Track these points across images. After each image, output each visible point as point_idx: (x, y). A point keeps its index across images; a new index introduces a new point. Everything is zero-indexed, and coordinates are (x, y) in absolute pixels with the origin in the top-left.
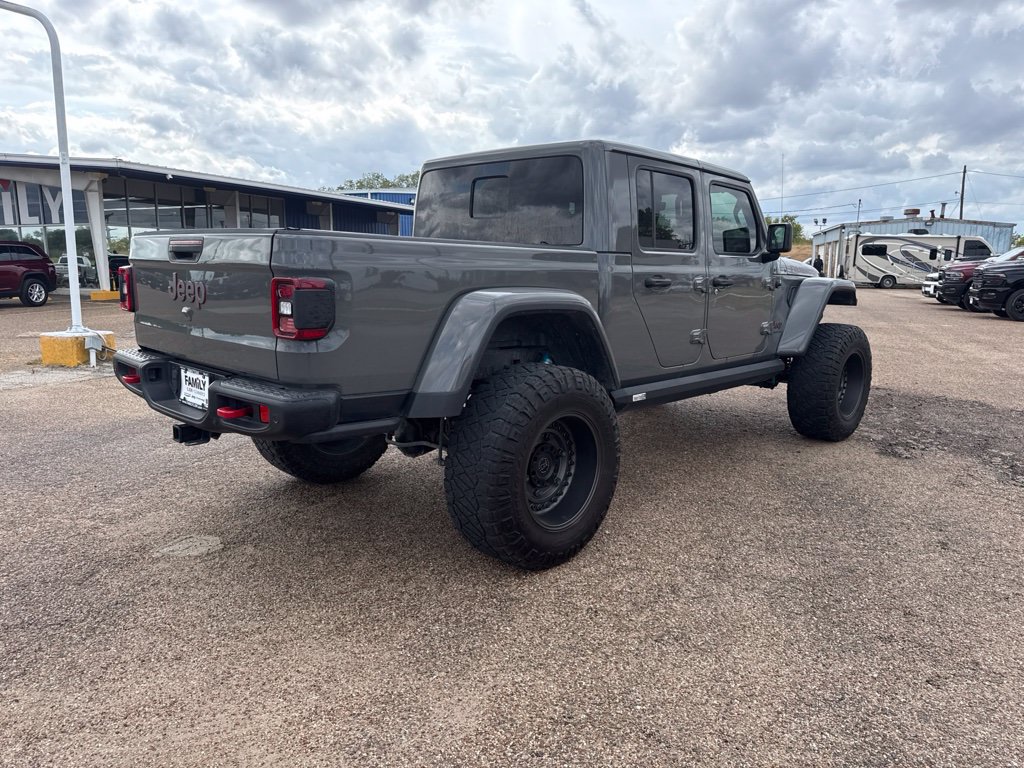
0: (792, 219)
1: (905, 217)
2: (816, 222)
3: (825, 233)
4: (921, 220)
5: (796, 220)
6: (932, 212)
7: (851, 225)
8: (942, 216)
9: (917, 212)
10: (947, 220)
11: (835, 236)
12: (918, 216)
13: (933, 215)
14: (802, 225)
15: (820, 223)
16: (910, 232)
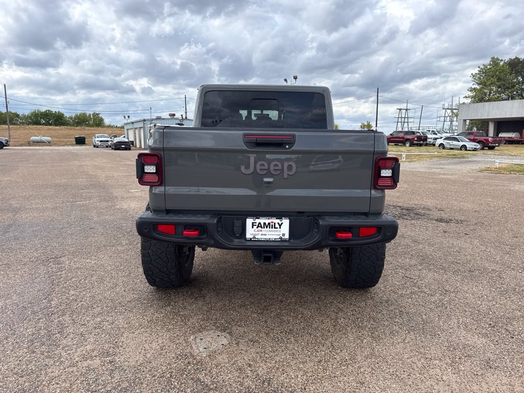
0: (98, 114)
1: (169, 117)
2: (125, 117)
3: (133, 123)
4: (177, 119)
5: (100, 115)
6: (182, 115)
7: (148, 120)
8: (186, 118)
9: (174, 115)
10: (188, 119)
11: (141, 125)
12: (175, 117)
13: (182, 117)
14: (103, 117)
15: (127, 117)
16: (176, 124)
